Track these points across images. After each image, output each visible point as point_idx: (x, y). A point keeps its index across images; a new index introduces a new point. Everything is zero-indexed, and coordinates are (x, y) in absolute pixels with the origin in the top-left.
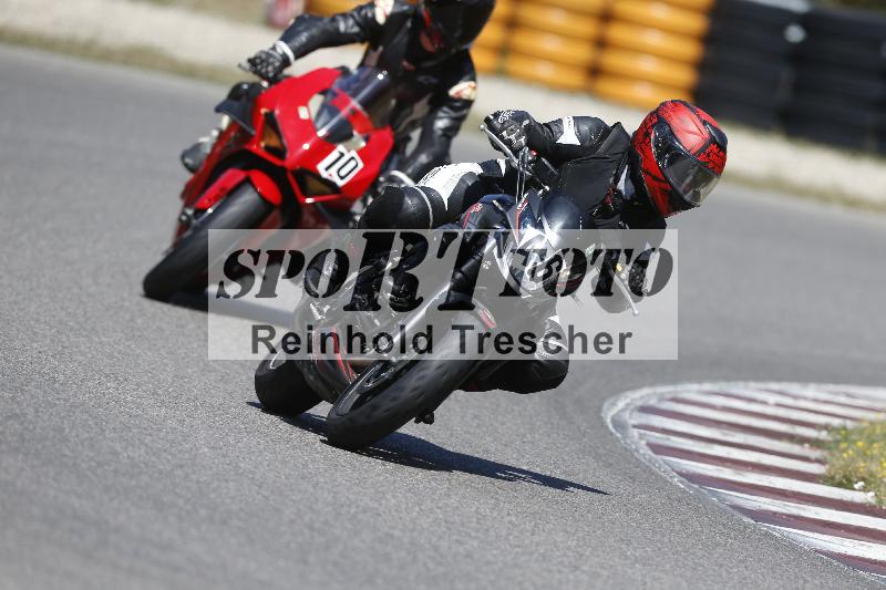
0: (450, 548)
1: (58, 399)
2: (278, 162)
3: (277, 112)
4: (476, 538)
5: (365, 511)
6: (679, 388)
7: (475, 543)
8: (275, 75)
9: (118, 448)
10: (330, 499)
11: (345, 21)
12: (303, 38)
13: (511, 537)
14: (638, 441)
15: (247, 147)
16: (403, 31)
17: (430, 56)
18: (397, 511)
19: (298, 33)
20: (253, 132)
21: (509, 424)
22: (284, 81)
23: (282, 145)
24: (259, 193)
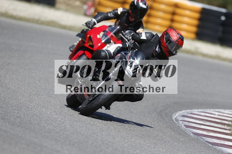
0: (132, 152)
1: (30, 113)
2: (91, 49)
3: (92, 36)
4: (139, 149)
5: (110, 142)
6: (193, 110)
7: (139, 151)
8: (92, 27)
9: (45, 125)
10: (101, 139)
11: (110, 14)
12: (99, 18)
13: (148, 149)
14: (182, 124)
15: (84, 45)
16: (125, 16)
17: (132, 22)
18: (118, 142)
19: (98, 17)
20: (86, 41)
21: (148, 120)
22: (94, 28)
23: (93, 44)
24: (87, 57)
